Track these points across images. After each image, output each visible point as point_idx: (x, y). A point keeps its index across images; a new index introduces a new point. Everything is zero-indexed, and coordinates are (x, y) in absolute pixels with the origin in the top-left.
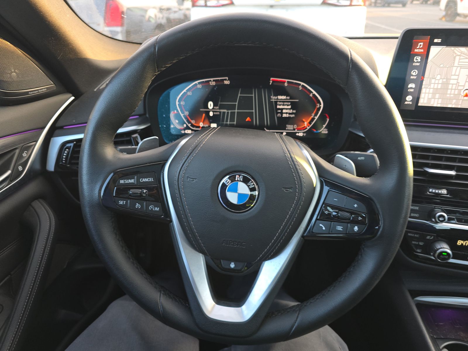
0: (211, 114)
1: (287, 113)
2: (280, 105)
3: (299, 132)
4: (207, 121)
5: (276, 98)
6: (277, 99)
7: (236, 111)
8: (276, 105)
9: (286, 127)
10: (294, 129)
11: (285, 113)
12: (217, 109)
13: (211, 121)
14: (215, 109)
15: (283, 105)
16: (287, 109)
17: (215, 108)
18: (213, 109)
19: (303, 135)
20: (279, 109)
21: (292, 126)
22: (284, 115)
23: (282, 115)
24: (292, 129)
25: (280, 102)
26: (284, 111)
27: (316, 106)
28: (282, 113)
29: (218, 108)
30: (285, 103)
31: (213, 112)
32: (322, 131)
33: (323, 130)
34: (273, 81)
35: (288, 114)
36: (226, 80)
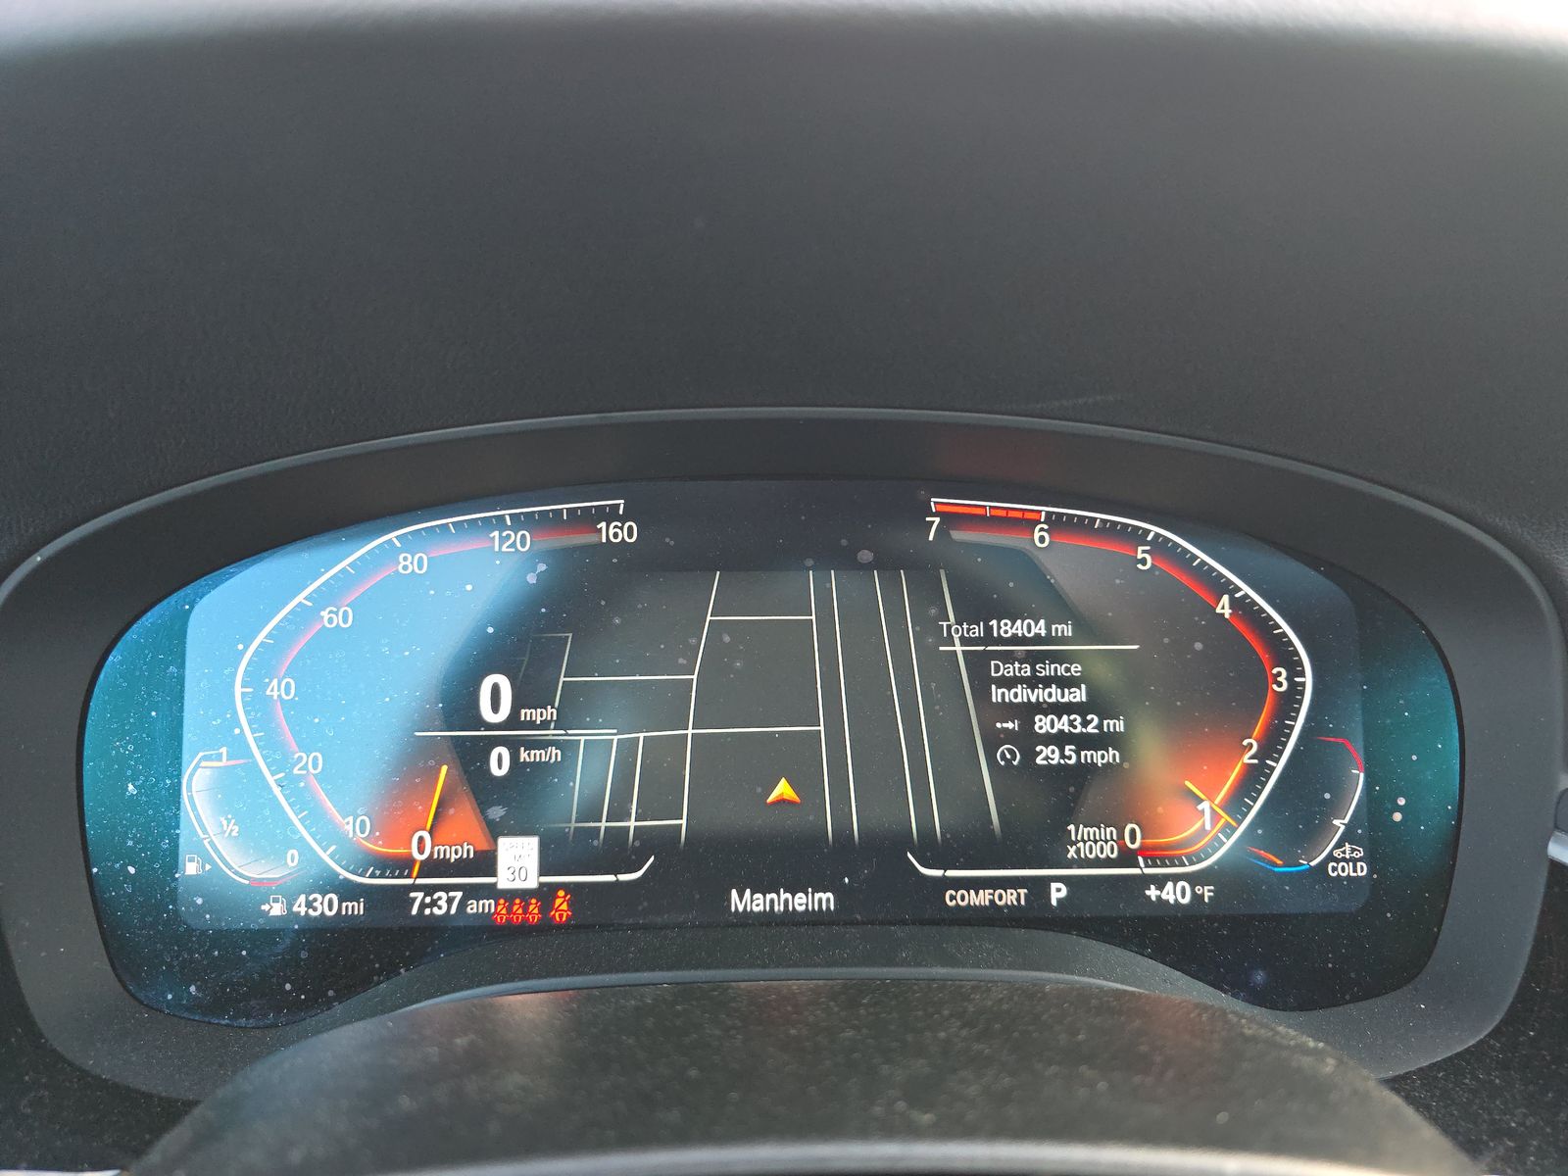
0: (499, 762)
1: (1060, 739)
2: (1009, 683)
3: (1167, 878)
4: (465, 813)
5: (978, 631)
6: (988, 638)
7: (690, 731)
8: (982, 683)
9: (1067, 840)
10: (1127, 858)
11: (1048, 739)
12: (545, 725)
13: (497, 812)
14: (532, 725)
15: (1033, 682)
16: (1059, 709)
17: (526, 714)
18: (513, 721)
19: (1197, 898)
20: (1009, 710)
21: (1111, 831)
22: (1049, 755)
23: (1030, 755)
24: (1110, 851)
25: (1008, 658)
26: (1043, 724)
27: (1264, 680)
28: (1028, 740)
29: (550, 713)
30: (1047, 670)
31: (513, 745)
32: (1331, 858)
33: (1337, 853)
34: (950, 519)
35: (1069, 749)
36: (610, 515)
